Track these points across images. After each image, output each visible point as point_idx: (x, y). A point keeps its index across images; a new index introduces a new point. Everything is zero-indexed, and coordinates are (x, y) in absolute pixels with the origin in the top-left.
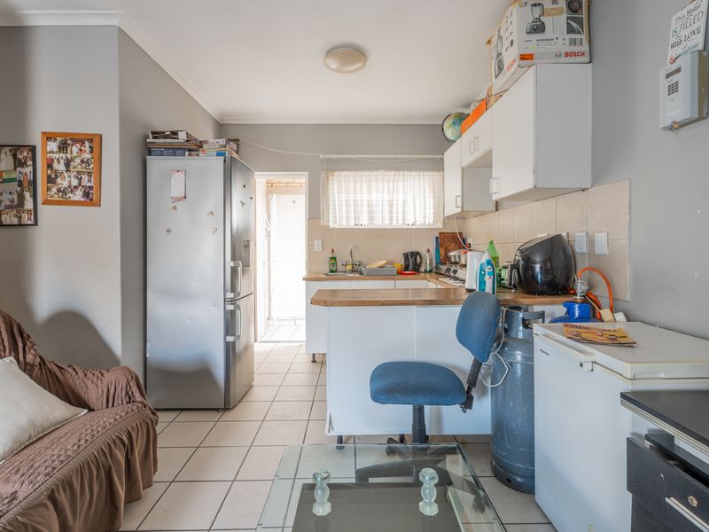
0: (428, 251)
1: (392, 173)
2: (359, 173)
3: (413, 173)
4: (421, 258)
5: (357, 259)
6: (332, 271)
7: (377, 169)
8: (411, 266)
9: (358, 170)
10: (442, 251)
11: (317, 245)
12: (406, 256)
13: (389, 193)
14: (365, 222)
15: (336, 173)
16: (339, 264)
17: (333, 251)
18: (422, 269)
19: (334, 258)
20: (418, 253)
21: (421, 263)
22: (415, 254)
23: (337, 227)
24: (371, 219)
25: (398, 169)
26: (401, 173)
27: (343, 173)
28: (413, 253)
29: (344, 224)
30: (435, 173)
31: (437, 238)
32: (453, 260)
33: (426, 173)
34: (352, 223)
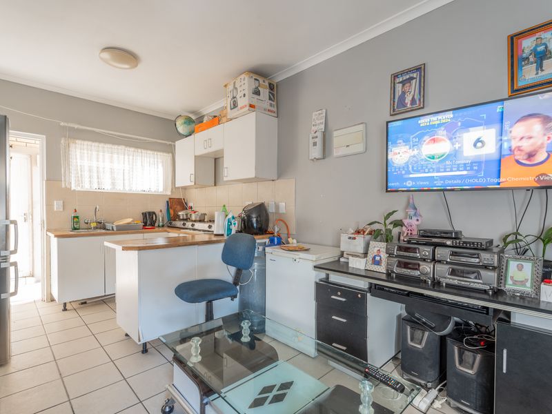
0: (161, 211)
1: (132, 149)
2: (102, 145)
3: (149, 152)
4: (156, 217)
5: (101, 218)
6: (75, 229)
7: (119, 144)
8: (148, 222)
9: (100, 142)
10: (172, 212)
11: (57, 205)
12: (144, 215)
13: (129, 164)
14: (107, 187)
15: (78, 142)
16: (82, 222)
17: (76, 211)
18: (156, 225)
19: (77, 217)
20: (154, 213)
21: (156, 219)
22: (152, 214)
23: (79, 189)
24: (113, 184)
25: (137, 147)
26: (139, 150)
27: (86, 143)
28: (149, 213)
29: (87, 187)
30: (165, 154)
31: (168, 202)
32: (181, 218)
33: (159, 153)
34: (95, 187)
